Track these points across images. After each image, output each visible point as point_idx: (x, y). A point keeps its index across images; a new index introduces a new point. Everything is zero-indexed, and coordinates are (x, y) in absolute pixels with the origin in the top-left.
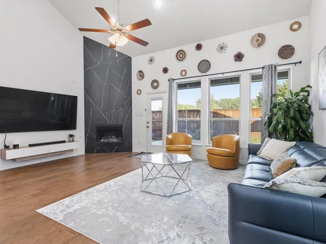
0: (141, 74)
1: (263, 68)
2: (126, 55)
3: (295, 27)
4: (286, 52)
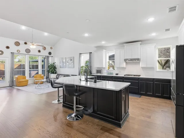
1: (46, 56)
3: (51, 48)
4: (50, 53)
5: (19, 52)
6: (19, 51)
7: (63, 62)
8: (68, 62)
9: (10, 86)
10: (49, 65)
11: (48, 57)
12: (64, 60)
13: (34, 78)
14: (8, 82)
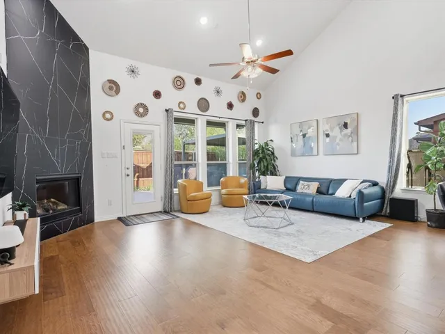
0: (113, 87)
1: (246, 121)
2: (83, 42)
3: (259, 96)
4: (256, 112)
5: (183, 109)
6: (182, 106)
7: (304, 136)
8: (328, 135)
9: (165, 212)
10: (257, 147)
11: (252, 123)
12: (310, 130)
13: (219, 188)
14: (160, 199)
